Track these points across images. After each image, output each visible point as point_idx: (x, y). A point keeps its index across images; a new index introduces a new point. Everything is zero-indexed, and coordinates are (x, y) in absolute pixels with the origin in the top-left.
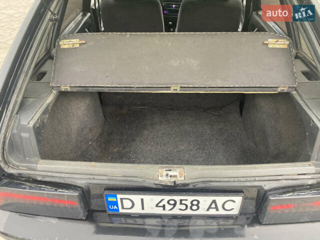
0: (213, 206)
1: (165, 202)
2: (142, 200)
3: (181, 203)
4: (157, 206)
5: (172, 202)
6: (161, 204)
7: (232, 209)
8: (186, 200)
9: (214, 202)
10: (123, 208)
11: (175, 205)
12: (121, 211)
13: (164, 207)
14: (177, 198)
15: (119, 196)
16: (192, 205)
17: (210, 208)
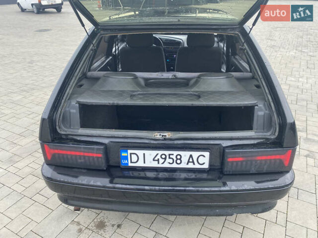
0: (191, 160)
1: (159, 157)
2: (144, 154)
3: (170, 158)
4: (154, 160)
5: (164, 157)
6: (156, 159)
7: (204, 163)
8: (173, 155)
9: (191, 156)
10: (131, 162)
11: (165, 159)
12: (130, 164)
13: (158, 160)
14: (167, 153)
15: (130, 151)
16: (177, 159)
17: (189, 162)
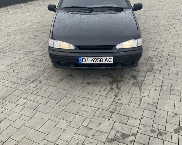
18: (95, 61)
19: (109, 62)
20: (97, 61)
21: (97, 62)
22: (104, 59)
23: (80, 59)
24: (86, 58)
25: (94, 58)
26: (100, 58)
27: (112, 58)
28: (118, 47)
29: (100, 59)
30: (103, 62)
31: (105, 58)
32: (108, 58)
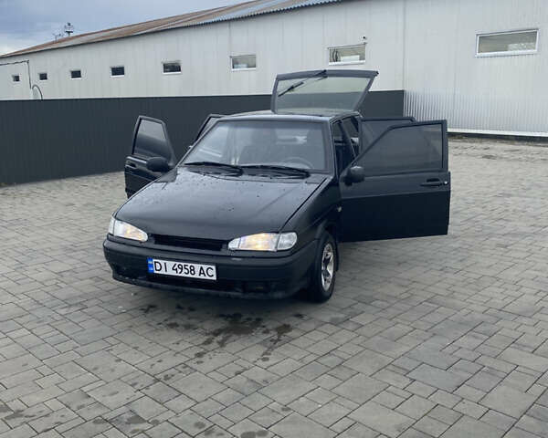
18: (179, 271)
19: (208, 277)
20: (185, 271)
21: (183, 275)
22: (197, 267)
23: (150, 262)
24: (162, 262)
25: (178, 263)
26: (190, 265)
27: (214, 267)
28: (233, 245)
29: (188, 268)
30: (197, 276)
31: (200, 265)
32: (205, 267)
